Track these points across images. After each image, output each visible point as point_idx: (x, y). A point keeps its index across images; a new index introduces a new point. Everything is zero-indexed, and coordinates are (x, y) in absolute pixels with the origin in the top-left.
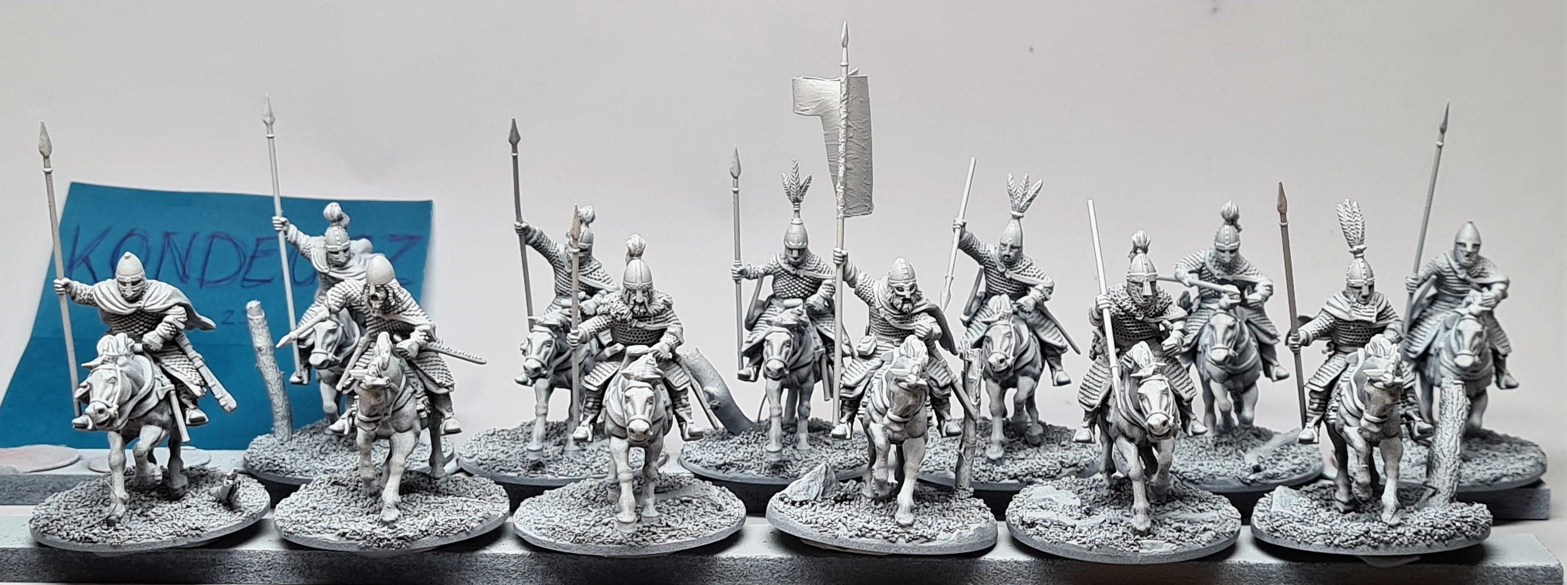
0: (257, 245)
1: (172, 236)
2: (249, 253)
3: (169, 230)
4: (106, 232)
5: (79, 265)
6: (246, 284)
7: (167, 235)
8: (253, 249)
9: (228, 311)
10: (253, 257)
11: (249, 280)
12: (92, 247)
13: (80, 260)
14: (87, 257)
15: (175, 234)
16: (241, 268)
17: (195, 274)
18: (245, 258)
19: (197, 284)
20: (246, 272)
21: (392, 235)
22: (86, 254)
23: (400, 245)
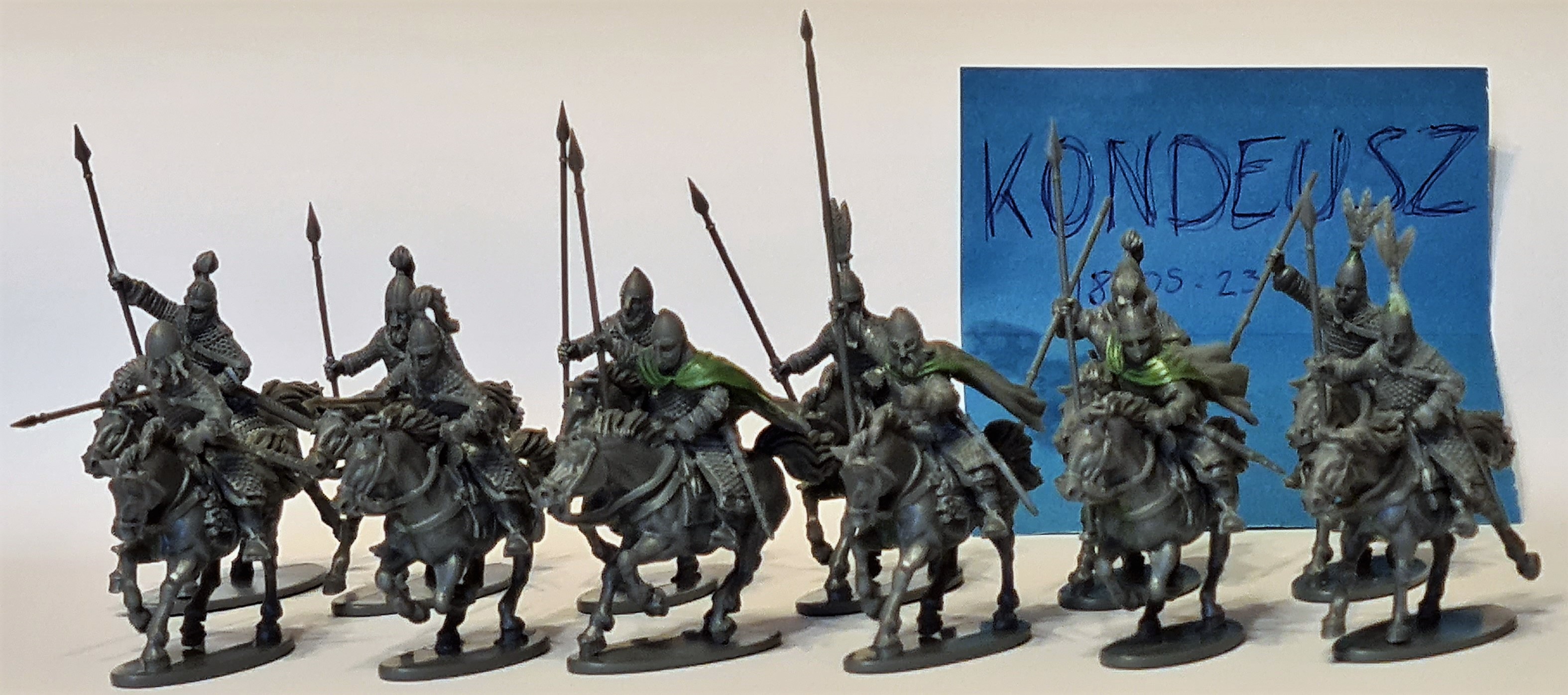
0: (1243, 153)
1: (1118, 145)
2: (1234, 169)
3: (1113, 138)
4: (1026, 145)
5: (1000, 206)
6: (1238, 221)
7: (1112, 144)
8: (1238, 160)
9: (1223, 273)
10: (1240, 175)
11: (1240, 215)
12: (1011, 173)
13: (1000, 199)
14: (1007, 192)
15: (1122, 143)
16: (1226, 194)
17: (1163, 212)
18: (1229, 177)
19: (1170, 227)
20: (1235, 203)
21: (1432, 127)
22: (1005, 187)
23: (1446, 142)
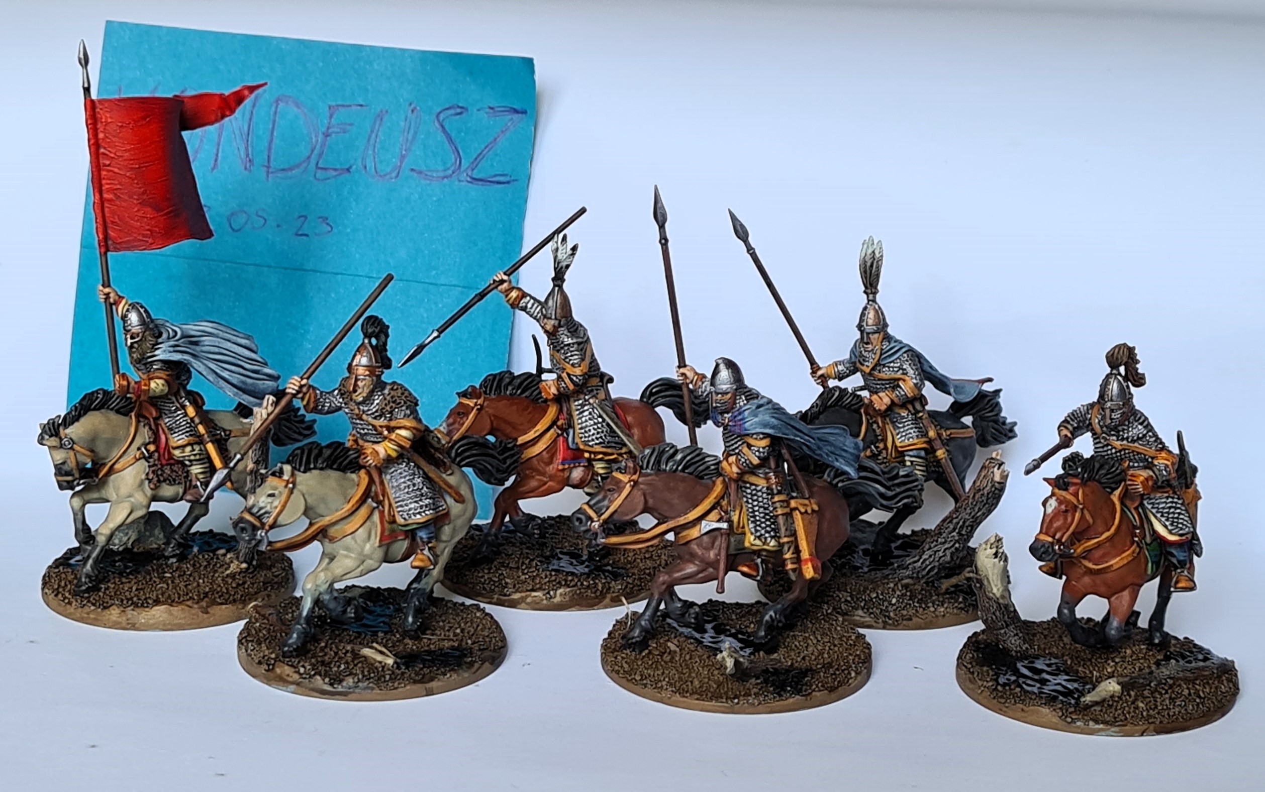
0: (331, 116)
2: (321, 128)
6: (319, 174)
8: (326, 122)
9: (300, 217)
10: (326, 134)
11: (322, 168)
16: (312, 151)
17: (260, 160)
18: (316, 135)
19: (263, 173)
20: (320, 158)
21: (489, 107)
23: (500, 121)
